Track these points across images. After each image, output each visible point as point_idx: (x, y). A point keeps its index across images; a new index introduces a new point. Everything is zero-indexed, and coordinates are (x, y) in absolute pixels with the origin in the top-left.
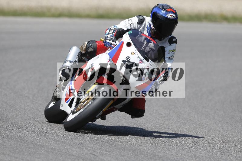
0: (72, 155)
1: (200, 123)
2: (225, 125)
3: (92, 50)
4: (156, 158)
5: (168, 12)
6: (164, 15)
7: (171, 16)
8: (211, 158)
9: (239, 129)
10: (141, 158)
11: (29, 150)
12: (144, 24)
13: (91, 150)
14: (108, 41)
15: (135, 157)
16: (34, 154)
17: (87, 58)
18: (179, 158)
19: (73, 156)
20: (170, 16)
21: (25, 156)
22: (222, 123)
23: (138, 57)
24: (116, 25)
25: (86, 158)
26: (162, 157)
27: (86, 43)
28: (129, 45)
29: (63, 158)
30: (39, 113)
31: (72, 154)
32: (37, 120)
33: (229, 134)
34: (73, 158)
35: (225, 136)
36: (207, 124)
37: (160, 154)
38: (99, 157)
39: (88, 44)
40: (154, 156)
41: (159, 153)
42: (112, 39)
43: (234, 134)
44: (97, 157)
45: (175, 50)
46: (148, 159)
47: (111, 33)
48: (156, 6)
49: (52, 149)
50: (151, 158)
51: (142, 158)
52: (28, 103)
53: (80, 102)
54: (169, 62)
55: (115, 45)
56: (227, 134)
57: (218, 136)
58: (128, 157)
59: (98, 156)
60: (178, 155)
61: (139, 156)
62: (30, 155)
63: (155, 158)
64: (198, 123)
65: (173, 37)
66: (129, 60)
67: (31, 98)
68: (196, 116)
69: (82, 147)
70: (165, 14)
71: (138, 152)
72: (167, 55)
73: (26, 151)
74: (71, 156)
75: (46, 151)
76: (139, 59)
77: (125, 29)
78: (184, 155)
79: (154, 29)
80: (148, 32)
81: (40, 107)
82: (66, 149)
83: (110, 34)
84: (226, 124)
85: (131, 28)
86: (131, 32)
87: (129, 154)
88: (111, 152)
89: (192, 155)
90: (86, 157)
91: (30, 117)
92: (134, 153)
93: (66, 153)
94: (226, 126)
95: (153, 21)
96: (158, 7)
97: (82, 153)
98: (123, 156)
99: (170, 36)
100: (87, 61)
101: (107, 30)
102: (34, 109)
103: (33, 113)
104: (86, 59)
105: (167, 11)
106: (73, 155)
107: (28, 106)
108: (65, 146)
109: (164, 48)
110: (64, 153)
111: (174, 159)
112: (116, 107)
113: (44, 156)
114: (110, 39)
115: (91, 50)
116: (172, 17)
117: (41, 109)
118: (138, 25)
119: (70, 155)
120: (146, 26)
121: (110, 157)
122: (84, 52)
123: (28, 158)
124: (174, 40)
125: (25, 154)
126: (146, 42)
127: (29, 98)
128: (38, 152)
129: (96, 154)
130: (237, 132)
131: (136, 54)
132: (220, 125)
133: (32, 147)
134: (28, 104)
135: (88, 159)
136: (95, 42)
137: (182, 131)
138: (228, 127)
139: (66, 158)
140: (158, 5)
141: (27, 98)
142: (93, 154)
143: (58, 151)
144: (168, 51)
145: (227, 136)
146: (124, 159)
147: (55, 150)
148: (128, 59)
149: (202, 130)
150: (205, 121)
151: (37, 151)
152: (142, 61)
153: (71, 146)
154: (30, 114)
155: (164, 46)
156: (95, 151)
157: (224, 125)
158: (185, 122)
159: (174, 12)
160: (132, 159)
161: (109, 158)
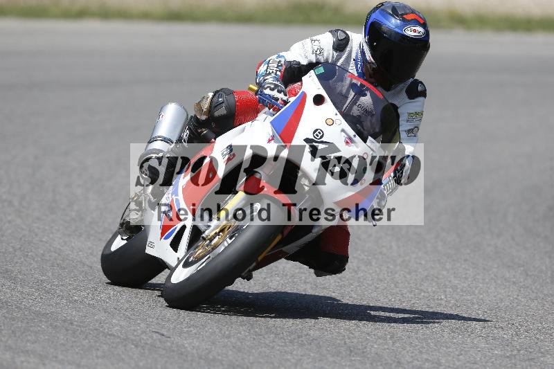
0: (110, 335)
1: (403, 261)
2: (461, 264)
3: (225, 112)
4: (302, 341)
5: (406, 22)
6: (397, 30)
7: (415, 31)
8: (429, 341)
9: (492, 275)
10: (268, 342)
11: (13, 325)
12: (348, 49)
13: (153, 324)
14: (267, 92)
15: (254, 339)
16: (24, 332)
17: (214, 132)
18: (355, 340)
19: (112, 337)
20: (413, 31)
21: (4, 336)
22: (454, 260)
23: (343, 131)
24: (281, 54)
25: (142, 341)
26: (316, 340)
27: (211, 95)
28: (318, 100)
29: (90, 342)
30: (33, 238)
31: (110, 333)
32: (30, 254)
33: (469, 285)
34: (113, 343)
35: (462, 290)
36: (420, 263)
37: (311, 332)
38: (173, 339)
39: (215, 99)
40: (299, 338)
41: (310, 329)
42: (276, 86)
43: (481, 285)
44: (169, 339)
45: (422, 114)
46: (285, 343)
47: (273, 72)
48: (377, 8)
49: (64, 321)
50: (291, 342)
51: (270, 343)
52: (9, 214)
53: (203, 237)
54: (409, 142)
55: (285, 103)
56: (465, 285)
57: (445, 291)
58: (239, 339)
59: (169, 337)
60: (353, 334)
61: (264, 337)
62: (15, 336)
63: (300, 342)
64: (399, 261)
65: (417, 82)
66: (322, 137)
67: (16, 203)
68: (394, 244)
69: (133, 317)
70: (402, 27)
71: (261, 329)
72: (404, 126)
73: (4, 324)
74: (108, 337)
75: (51, 325)
76: (343, 134)
77: (304, 62)
78: (368, 334)
79: (373, 63)
80: (357, 70)
81: (35, 225)
82: (97, 320)
83: (270, 74)
84: (463, 262)
85: (317, 59)
86: (321, 70)
87: (240, 334)
88: (200, 328)
89: (385, 334)
90: (143, 339)
91: (13, 247)
92: (252, 331)
93: (97, 330)
94: (463, 266)
95: (370, 43)
96: (383, 10)
97: (134, 331)
98: (228, 337)
99: (411, 80)
100: (213, 140)
101: (260, 65)
102: (23, 229)
103: (21, 239)
104: (212, 135)
105: (404, 20)
106: (114, 335)
107: (9, 222)
108: (95, 315)
109: (398, 108)
110: (92, 331)
111: (345, 343)
112: (285, 249)
113: (47, 337)
114: (272, 86)
115: (222, 111)
116: (416, 34)
117: (39, 228)
118: (335, 54)
119: (105, 335)
120: (353, 56)
121: (198, 338)
122: (204, 118)
123: (9, 342)
124: (420, 88)
125: (3, 332)
126: (352, 94)
127: (10, 203)
128: (31, 329)
129: (165, 333)
130: (487, 280)
131: (338, 122)
132: (448, 266)
133: (19, 315)
134: (9, 218)
135: (146, 344)
136: (230, 93)
137: (362, 280)
138: (467, 270)
139: (96, 342)
140: (382, 4)
141: (6, 204)
142: (158, 333)
143: (79, 326)
144: (407, 115)
145: (464, 289)
146: (229, 343)
147: (72, 324)
148: (317, 136)
149: (408, 276)
150: (414, 256)
151: (31, 326)
152: (350, 138)
153: (109, 313)
154: (14, 241)
155: (396, 103)
156: (163, 327)
157: (459, 265)
158: (370, 258)
159: (422, 22)
160: (248, 343)
161: (195, 340)
